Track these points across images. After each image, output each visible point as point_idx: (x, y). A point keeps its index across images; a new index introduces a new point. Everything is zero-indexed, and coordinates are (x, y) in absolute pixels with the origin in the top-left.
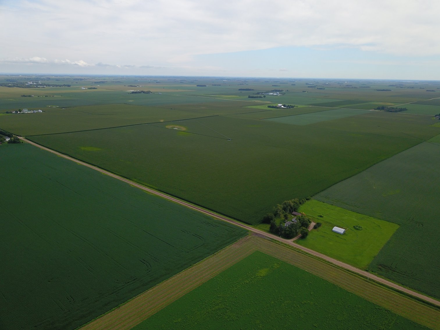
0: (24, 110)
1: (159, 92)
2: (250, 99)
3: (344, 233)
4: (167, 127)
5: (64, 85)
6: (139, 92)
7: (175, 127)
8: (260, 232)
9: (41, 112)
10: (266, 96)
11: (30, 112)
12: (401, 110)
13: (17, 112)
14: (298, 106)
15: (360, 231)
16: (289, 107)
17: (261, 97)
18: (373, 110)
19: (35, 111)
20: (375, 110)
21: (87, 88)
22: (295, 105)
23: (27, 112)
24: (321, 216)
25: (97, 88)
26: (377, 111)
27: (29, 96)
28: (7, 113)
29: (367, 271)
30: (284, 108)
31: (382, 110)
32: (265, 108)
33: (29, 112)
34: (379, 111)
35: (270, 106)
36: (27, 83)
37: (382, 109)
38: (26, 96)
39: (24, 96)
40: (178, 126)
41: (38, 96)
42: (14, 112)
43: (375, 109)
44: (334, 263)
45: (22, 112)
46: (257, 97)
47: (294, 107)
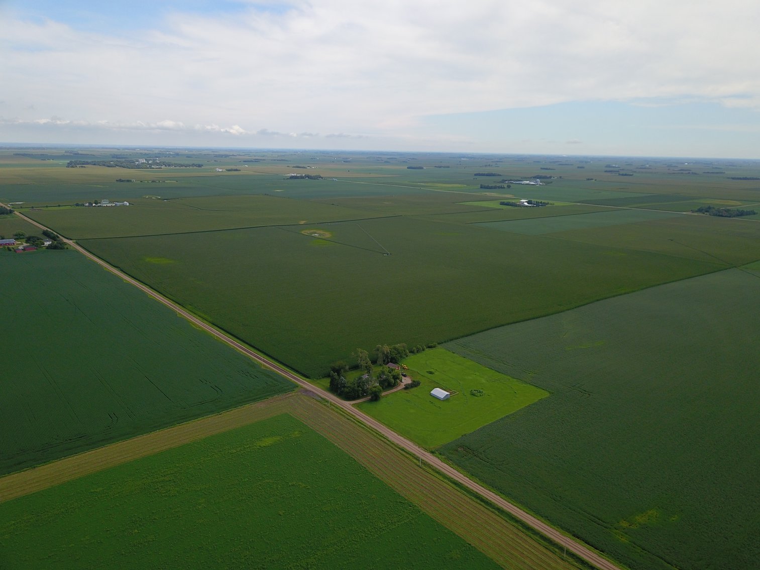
0: (104, 202)
1: (334, 177)
2: (482, 190)
3: (446, 399)
4: (303, 232)
5: (193, 164)
6: (302, 177)
7: (315, 233)
8: (314, 388)
9: (128, 204)
11: (110, 205)
12: (741, 214)
13: (91, 204)
14: (553, 204)
15: (476, 397)
16: (537, 204)
17: (502, 188)
18: (690, 213)
19: (118, 204)
20: (693, 212)
21: (224, 170)
22: (550, 202)
23: (105, 205)
24: (431, 373)
25: (240, 170)
26: (696, 214)
27: (128, 181)
28: (77, 205)
29: (432, 452)
30: (528, 206)
31: (706, 213)
32: (495, 205)
33: (108, 205)
34: (701, 214)
35: (504, 202)
36: (138, 161)
37: (707, 211)
38: (123, 181)
39: (121, 181)
40: (321, 232)
41: (141, 181)
42: (87, 204)
43: (693, 211)
44: (390, 438)
45: (99, 205)
46: (495, 188)
47: (547, 204)
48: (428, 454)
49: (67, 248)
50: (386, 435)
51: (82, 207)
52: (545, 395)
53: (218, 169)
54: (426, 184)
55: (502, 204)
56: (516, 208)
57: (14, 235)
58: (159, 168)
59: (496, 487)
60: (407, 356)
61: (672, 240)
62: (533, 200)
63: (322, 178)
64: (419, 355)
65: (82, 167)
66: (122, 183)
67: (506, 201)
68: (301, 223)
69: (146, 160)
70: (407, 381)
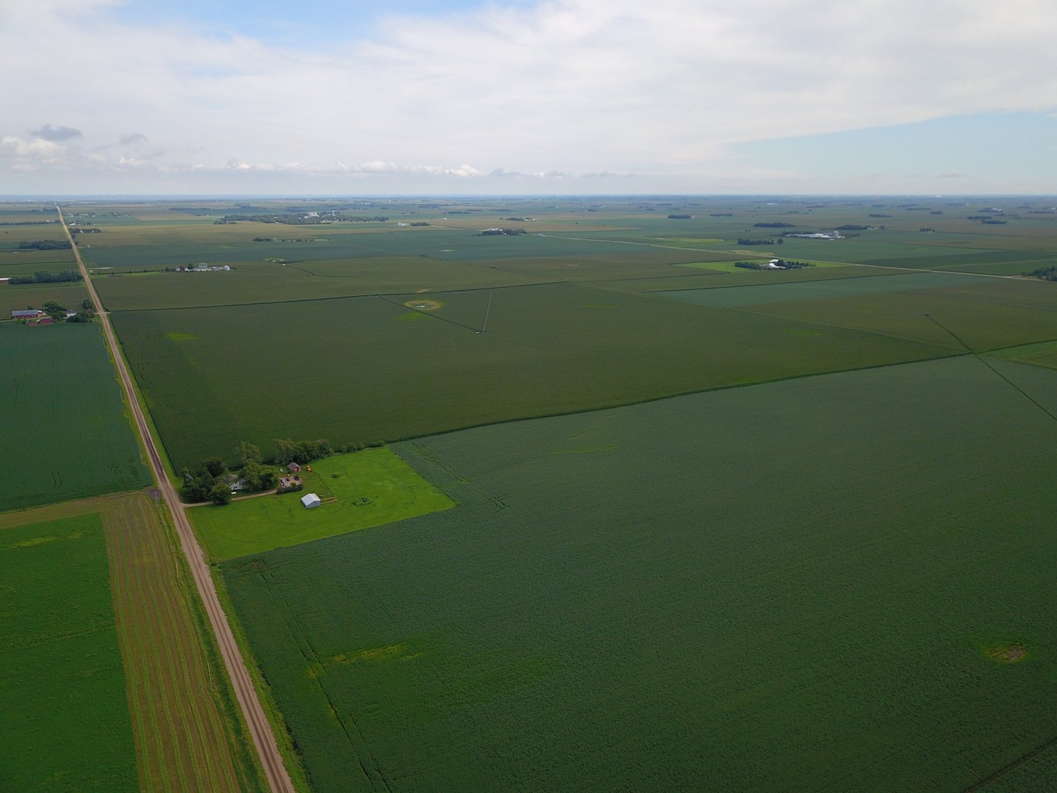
0: (201, 265)
1: (541, 232)
3: (314, 506)
4: (407, 304)
5: (376, 217)
6: (498, 233)
7: (423, 304)
9: (229, 269)
10: (784, 239)
11: (205, 270)
13: (182, 269)
14: (815, 266)
15: (353, 507)
16: (790, 266)
18: (1021, 277)
19: (217, 269)
20: (1024, 276)
21: (408, 225)
22: (811, 262)
24: (335, 477)
25: (429, 225)
27: (267, 240)
28: (167, 270)
29: (213, 565)
30: (776, 269)
31: (1044, 277)
32: (727, 267)
33: (203, 270)
34: (1035, 279)
35: (740, 263)
36: (307, 215)
38: (260, 240)
39: (258, 240)
41: (283, 241)
42: (179, 270)
43: (1023, 274)
44: (184, 546)
45: (194, 269)
46: (759, 243)
47: (806, 265)
48: (204, 566)
51: (172, 273)
52: (450, 505)
53: (400, 224)
54: (668, 239)
55: (738, 265)
56: (754, 271)
58: (328, 223)
60: (329, 456)
61: (927, 316)
62: (786, 260)
63: (526, 233)
64: (347, 455)
65: (232, 223)
66: (259, 242)
67: (743, 262)
68: (419, 292)
69: (318, 214)
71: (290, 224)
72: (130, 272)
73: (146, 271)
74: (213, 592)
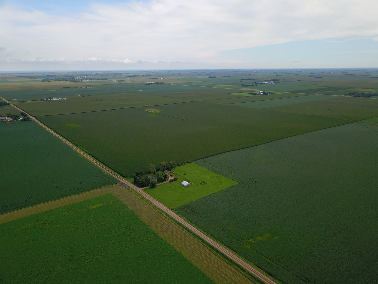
0: (54, 98)
1: (169, 83)
2: (243, 87)
3: (188, 186)
4: (146, 110)
5: (103, 79)
6: (154, 84)
7: (152, 110)
9: (65, 99)
10: (257, 84)
11: (57, 100)
12: (370, 95)
13: (47, 99)
14: (276, 93)
15: (202, 185)
16: (267, 93)
17: (252, 86)
18: (344, 96)
19: (61, 99)
21: (117, 81)
22: (274, 92)
23: (54, 100)
24: (185, 174)
25: (125, 81)
26: (347, 96)
27: (69, 88)
28: (41, 100)
29: (172, 210)
30: (263, 95)
31: (352, 95)
32: (246, 94)
33: (56, 100)
34: (349, 96)
35: (250, 93)
36: (76, 78)
37: (353, 95)
38: (66, 88)
39: (65, 88)
40: (155, 110)
41: (75, 88)
42: (46, 100)
43: (345, 95)
44: (155, 204)
45: (51, 99)
46: (249, 86)
47: (272, 93)
48: (170, 211)
49: (31, 121)
50: (153, 202)
51: (43, 101)
52: (236, 183)
53: (114, 81)
54: (215, 85)
55: (250, 94)
56: (256, 96)
57: (6, 115)
58: (86, 81)
59: (197, 225)
60: (176, 167)
61: (329, 110)
62: (266, 92)
63: (164, 83)
64: (182, 166)
65: (49, 81)
66: (66, 89)
67: (251, 92)
68: (146, 106)
69: (80, 77)
70: (171, 178)
71: (72, 81)
72: (27, 101)
73: (33, 101)
74: (182, 220)
